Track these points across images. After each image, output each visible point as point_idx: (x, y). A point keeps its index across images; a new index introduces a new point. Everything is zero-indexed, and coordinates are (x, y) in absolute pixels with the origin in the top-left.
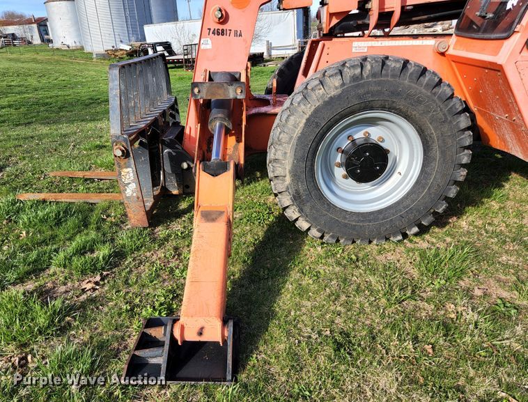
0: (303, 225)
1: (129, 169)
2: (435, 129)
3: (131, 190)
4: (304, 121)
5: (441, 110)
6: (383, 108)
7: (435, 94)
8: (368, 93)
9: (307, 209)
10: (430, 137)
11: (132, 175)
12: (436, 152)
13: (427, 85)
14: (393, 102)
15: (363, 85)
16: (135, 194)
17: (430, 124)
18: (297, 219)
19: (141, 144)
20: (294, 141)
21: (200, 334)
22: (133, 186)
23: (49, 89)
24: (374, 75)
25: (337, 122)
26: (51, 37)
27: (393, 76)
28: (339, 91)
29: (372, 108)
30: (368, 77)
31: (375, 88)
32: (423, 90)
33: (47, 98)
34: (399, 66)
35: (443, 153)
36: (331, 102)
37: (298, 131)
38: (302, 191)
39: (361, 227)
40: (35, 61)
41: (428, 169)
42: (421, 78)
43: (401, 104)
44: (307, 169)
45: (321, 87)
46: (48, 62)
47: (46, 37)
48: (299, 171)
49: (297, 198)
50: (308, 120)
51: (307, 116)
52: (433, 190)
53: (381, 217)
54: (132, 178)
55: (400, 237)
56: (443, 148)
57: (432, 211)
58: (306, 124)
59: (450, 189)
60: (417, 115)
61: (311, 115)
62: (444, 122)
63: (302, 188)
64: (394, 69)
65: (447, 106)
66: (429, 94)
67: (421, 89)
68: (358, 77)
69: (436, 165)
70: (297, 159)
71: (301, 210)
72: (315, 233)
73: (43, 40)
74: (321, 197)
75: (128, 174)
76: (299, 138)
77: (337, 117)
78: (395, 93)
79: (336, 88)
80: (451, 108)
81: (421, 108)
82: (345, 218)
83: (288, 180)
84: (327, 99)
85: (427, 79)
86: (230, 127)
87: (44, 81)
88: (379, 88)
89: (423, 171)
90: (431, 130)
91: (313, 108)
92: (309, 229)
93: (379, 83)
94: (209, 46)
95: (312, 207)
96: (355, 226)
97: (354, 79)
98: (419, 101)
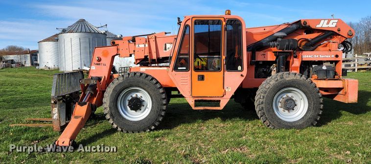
0: (115, 126)
1: (56, 109)
3: (56, 116)
6: (136, 86)
9: (115, 119)
15: (129, 80)
16: (57, 118)
20: (110, 96)
21: (63, 143)
22: (56, 115)
24: (132, 77)
25: (124, 89)
26: (38, 62)
31: (132, 80)
34: (139, 74)
36: (120, 84)
37: (111, 93)
38: (113, 113)
42: (146, 78)
44: (114, 105)
47: (35, 62)
48: (112, 106)
49: (111, 115)
50: (113, 90)
54: (57, 112)
61: (114, 88)
63: (113, 111)
66: (149, 83)
67: (146, 81)
70: (110, 102)
71: (113, 120)
72: (119, 129)
73: (32, 64)
74: (120, 115)
75: (55, 111)
78: (139, 82)
79: (122, 80)
81: (147, 86)
83: (108, 109)
85: (148, 78)
86: (93, 93)
92: (117, 128)
93: (134, 79)
94: (94, 69)
95: (117, 119)
97: (126, 78)
98: (146, 84)
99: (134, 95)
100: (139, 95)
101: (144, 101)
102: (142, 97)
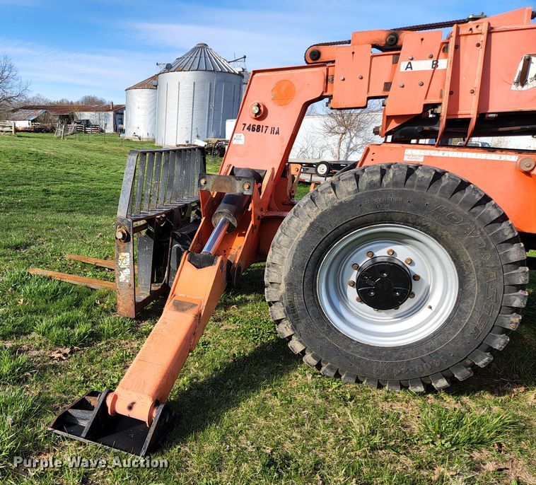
0: (296, 346)
1: (127, 254)
2: (473, 256)
3: (125, 276)
4: (308, 225)
5: (481, 234)
6: (406, 223)
7: (474, 214)
8: (386, 202)
9: (301, 327)
10: (467, 265)
11: (128, 260)
12: (474, 285)
13: (464, 202)
14: (418, 217)
15: (380, 194)
16: (127, 281)
17: (467, 248)
18: (290, 338)
19: (148, 233)
20: (294, 245)
21: (130, 408)
22: (127, 272)
23: (105, 180)
24: (395, 184)
25: (347, 231)
26: (124, 126)
27: (420, 187)
28: (352, 197)
29: (391, 221)
30: (387, 185)
31: (395, 199)
32: (459, 208)
33: (100, 189)
34: (429, 176)
35: (484, 288)
36: (340, 208)
37: (300, 235)
38: (296, 304)
39: (367, 363)
40: (101, 150)
41: (463, 306)
42: (458, 194)
43: (428, 220)
44: (306, 280)
45: (332, 190)
46: (114, 153)
47: (120, 126)
48: (295, 279)
49: (291, 310)
50: (312, 224)
51: (311, 220)
52: (467, 334)
53: (396, 356)
54: (128, 264)
55: (421, 389)
56: (483, 283)
57: (469, 362)
58: (309, 228)
59: (495, 338)
60: (449, 236)
61: (316, 220)
62: (485, 249)
63: (298, 300)
64: (422, 179)
65: (491, 230)
66: (466, 213)
67: (456, 206)
68: (375, 185)
69: (472, 301)
70: (295, 266)
71: (294, 327)
72: (309, 358)
73: (116, 130)
74: (321, 316)
75: (125, 259)
76: (300, 244)
77: (348, 225)
78: (421, 207)
79: (349, 193)
80: (496, 233)
81: (455, 228)
82: (349, 348)
83: (283, 288)
84: (336, 204)
85: (465, 195)
86: (235, 224)
87: (103, 172)
88: (401, 199)
89: (456, 308)
90: (467, 256)
91: (320, 211)
92: (303, 353)
93: (401, 194)
94: (241, 142)
95: (308, 326)
96: (360, 359)
97: (371, 185)
98: (451, 220)
99: (382, 252)
100: (402, 253)
101: (417, 278)
102: (411, 263)
